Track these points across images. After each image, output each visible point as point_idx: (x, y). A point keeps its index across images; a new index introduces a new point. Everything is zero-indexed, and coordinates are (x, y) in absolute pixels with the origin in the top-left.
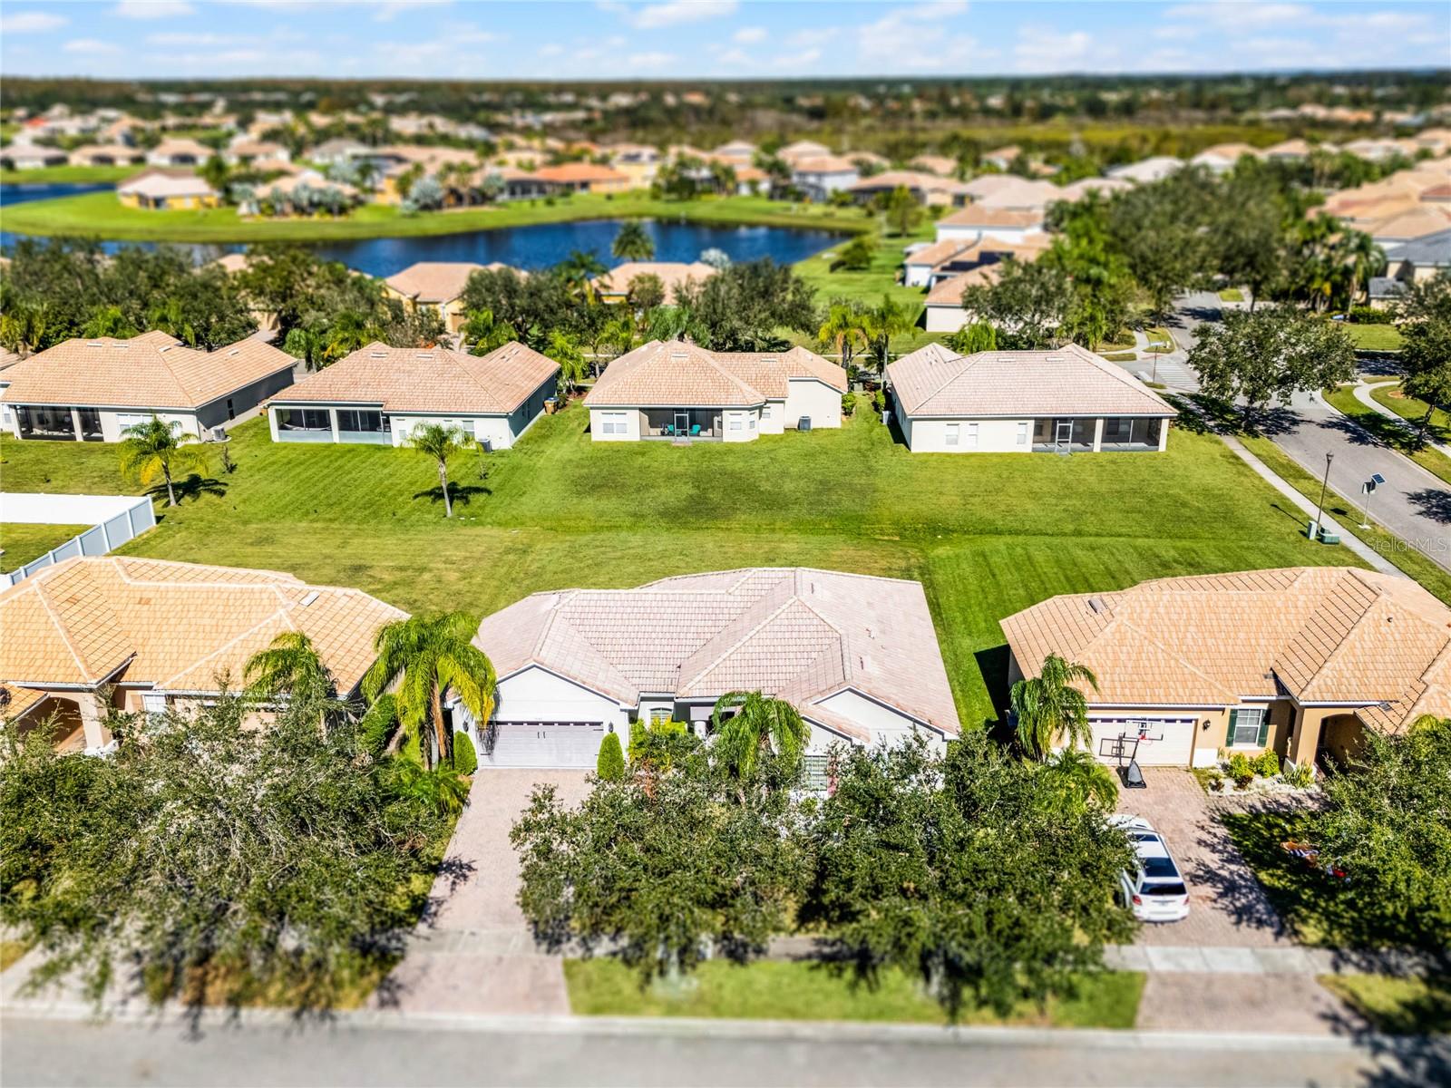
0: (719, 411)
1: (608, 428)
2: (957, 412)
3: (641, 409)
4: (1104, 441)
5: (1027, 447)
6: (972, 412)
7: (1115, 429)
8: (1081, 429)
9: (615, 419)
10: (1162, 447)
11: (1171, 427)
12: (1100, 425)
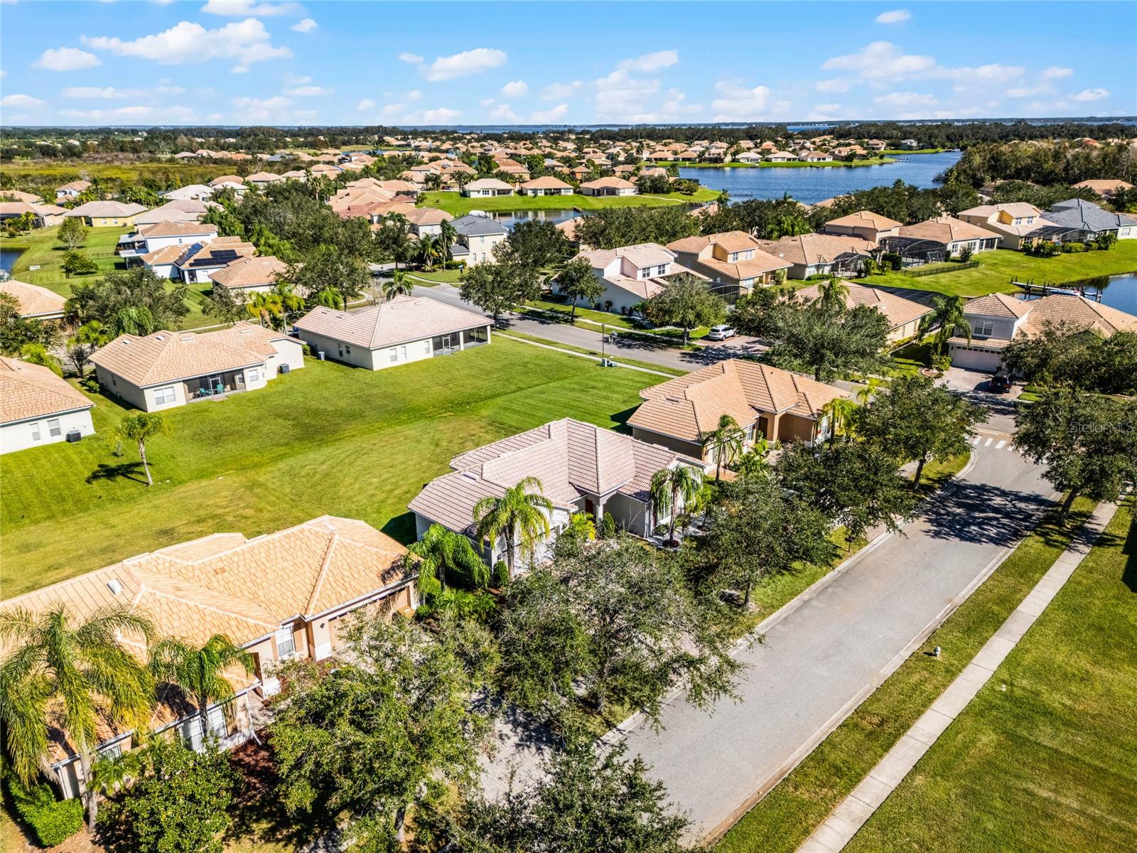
0: (240, 371)
1: (160, 401)
2: (395, 341)
3: (184, 381)
4: (465, 342)
5: (431, 355)
6: (402, 340)
7: (469, 337)
8: (454, 338)
9: (167, 392)
10: (489, 341)
11: (492, 330)
12: (461, 335)
